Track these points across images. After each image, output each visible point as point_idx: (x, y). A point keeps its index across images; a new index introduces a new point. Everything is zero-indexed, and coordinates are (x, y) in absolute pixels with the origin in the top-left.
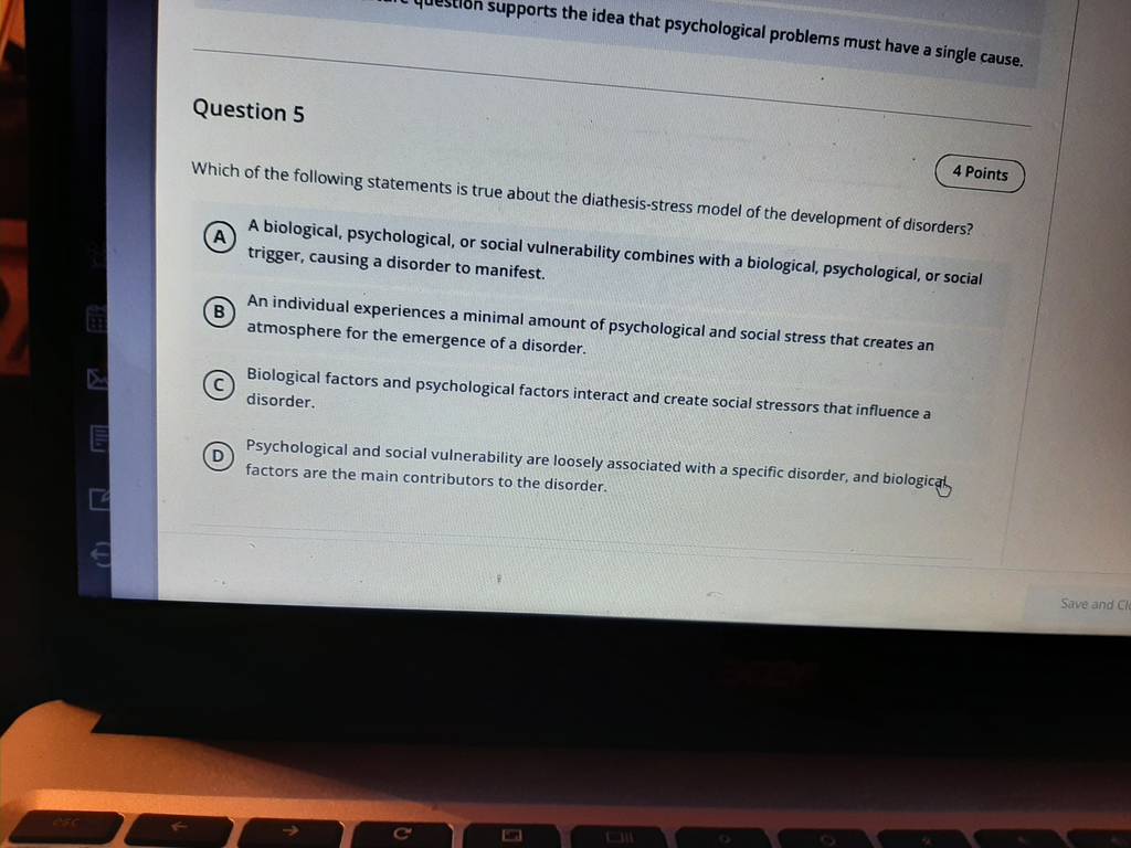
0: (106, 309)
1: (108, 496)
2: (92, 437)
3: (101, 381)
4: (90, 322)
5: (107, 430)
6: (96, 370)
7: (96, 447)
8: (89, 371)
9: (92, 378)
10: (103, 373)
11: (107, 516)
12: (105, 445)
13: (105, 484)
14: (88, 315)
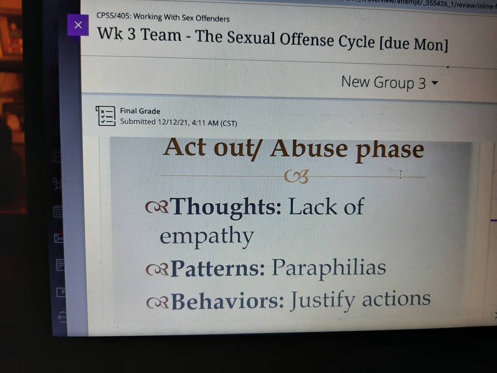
0: (62, 207)
1: (65, 290)
2: (57, 264)
3: (60, 239)
4: (55, 213)
5: (64, 261)
6: (58, 234)
7: (59, 269)
8: (55, 235)
9: (56, 238)
10: (61, 236)
11: (64, 300)
12: (63, 268)
13: (63, 285)
14: (54, 210)
